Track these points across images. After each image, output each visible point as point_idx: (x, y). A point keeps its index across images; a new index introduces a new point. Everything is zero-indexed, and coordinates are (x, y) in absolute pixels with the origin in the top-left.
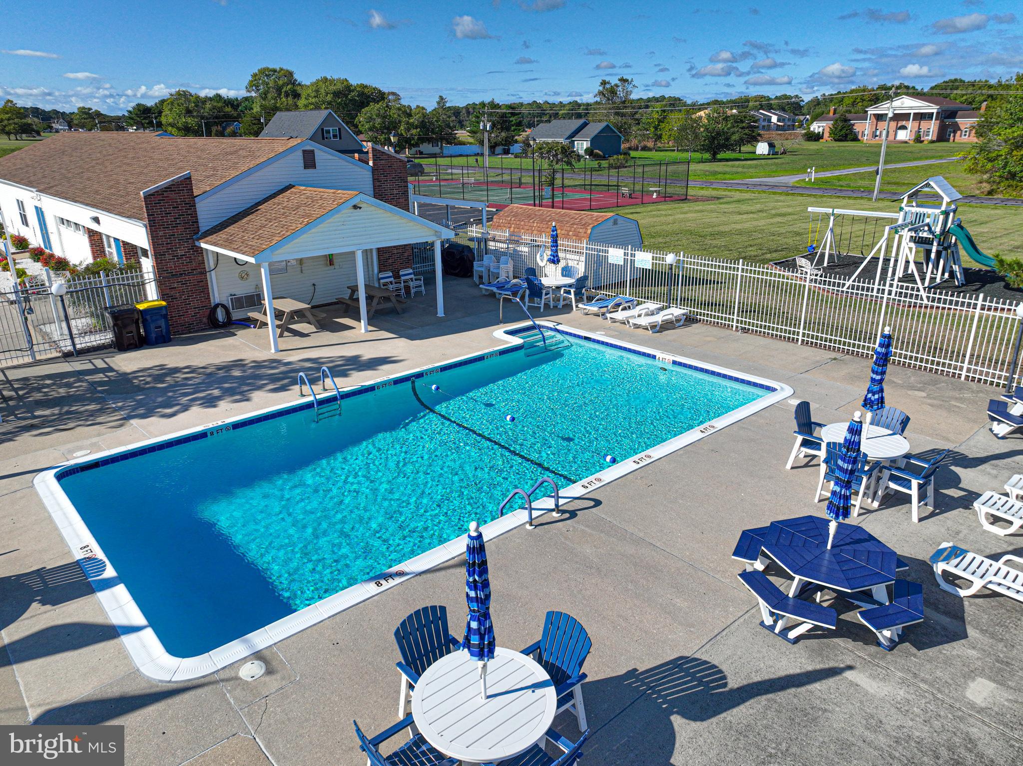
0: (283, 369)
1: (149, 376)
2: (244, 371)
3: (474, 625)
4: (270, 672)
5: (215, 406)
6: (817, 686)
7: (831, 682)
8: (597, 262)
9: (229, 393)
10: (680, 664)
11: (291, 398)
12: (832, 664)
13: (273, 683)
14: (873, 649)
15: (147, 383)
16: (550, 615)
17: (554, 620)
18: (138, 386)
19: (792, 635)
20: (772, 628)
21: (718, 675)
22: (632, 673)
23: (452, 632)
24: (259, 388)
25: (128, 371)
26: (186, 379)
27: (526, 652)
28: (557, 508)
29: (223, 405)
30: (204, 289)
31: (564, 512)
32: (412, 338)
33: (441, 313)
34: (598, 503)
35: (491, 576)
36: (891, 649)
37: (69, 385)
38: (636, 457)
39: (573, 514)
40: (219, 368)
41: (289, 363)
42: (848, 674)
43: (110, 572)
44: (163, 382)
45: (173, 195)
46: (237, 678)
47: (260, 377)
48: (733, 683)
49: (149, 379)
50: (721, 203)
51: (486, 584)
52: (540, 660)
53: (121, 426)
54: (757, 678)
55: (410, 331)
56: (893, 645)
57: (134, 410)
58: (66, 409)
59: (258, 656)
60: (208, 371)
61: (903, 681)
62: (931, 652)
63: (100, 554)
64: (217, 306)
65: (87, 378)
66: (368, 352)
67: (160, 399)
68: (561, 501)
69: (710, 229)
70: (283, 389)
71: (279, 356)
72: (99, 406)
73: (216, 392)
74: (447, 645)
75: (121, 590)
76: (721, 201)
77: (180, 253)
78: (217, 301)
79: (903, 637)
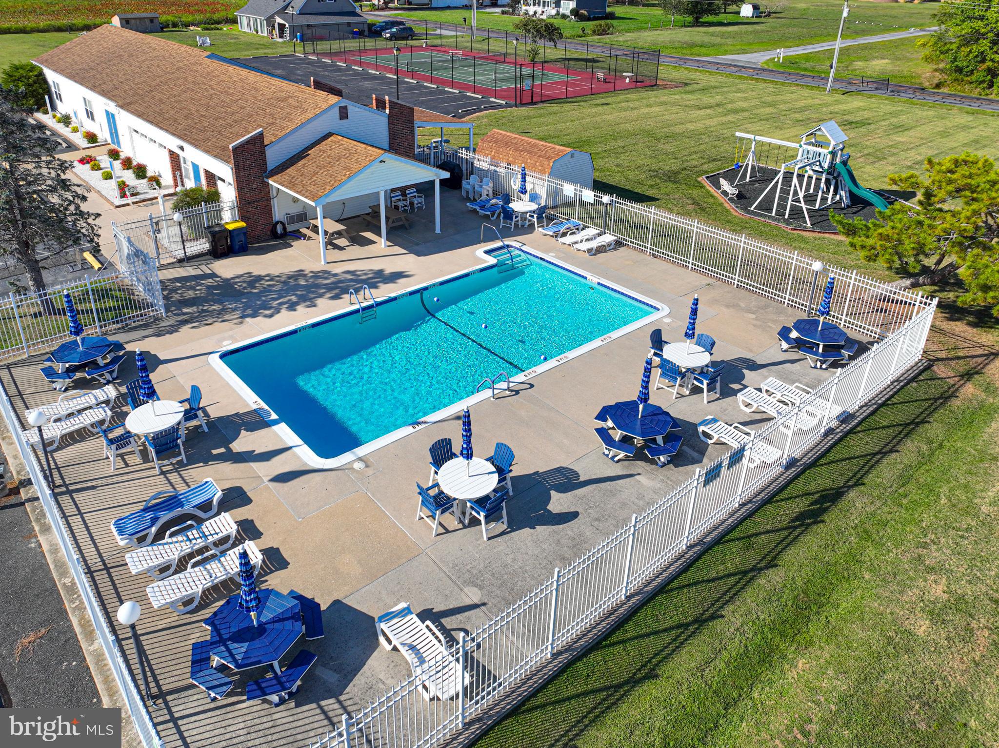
0: (333, 279)
1: (244, 282)
2: (307, 281)
3: (465, 446)
4: (367, 466)
5: (295, 310)
6: (621, 481)
7: (628, 480)
8: (555, 192)
9: (303, 299)
10: (560, 470)
11: (344, 306)
12: (631, 472)
13: (370, 472)
14: (654, 466)
15: (245, 288)
16: (498, 444)
17: (499, 446)
18: (239, 291)
19: (616, 459)
20: (607, 455)
21: (576, 475)
22: (537, 473)
23: (454, 451)
24: (321, 296)
25: (229, 277)
26: (269, 285)
27: (487, 460)
28: (509, 389)
29: (300, 309)
30: (268, 210)
31: (512, 391)
32: (419, 254)
33: (438, 230)
34: (532, 386)
35: (472, 427)
36: (662, 467)
37: (193, 288)
38: (558, 358)
39: (517, 392)
40: (290, 277)
41: (335, 275)
42: (637, 477)
43: (274, 416)
44: (255, 288)
45: (250, 147)
46: (353, 469)
47: (318, 286)
48: (582, 479)
49: (245, 285)
50: (686, 93)
51: (470, 430)
52: (493, 464)
53: (241, 323)
54: (594, 477)
55: (416, 247)
56: (664, 465)
57: (245, 310)
58: (200, 308)
59: (360, 459)
60: (283, 279)
61: (662, 481)
62: (681, 469)
63: (266, 407)
64: (277, 222)
65: (203, 282)
66: (390, 266)
67: (258, 303)
68: (511, 385)
69: (666, 130)
70: (336, 297)
71: (328, 268)
72: (220, 307)
73: (294, 298)
74: (452, 455)
75: (283, 426)
76: (688, 88)
77: (254, 186)
78: (277, 219)
79: (669, 462)
